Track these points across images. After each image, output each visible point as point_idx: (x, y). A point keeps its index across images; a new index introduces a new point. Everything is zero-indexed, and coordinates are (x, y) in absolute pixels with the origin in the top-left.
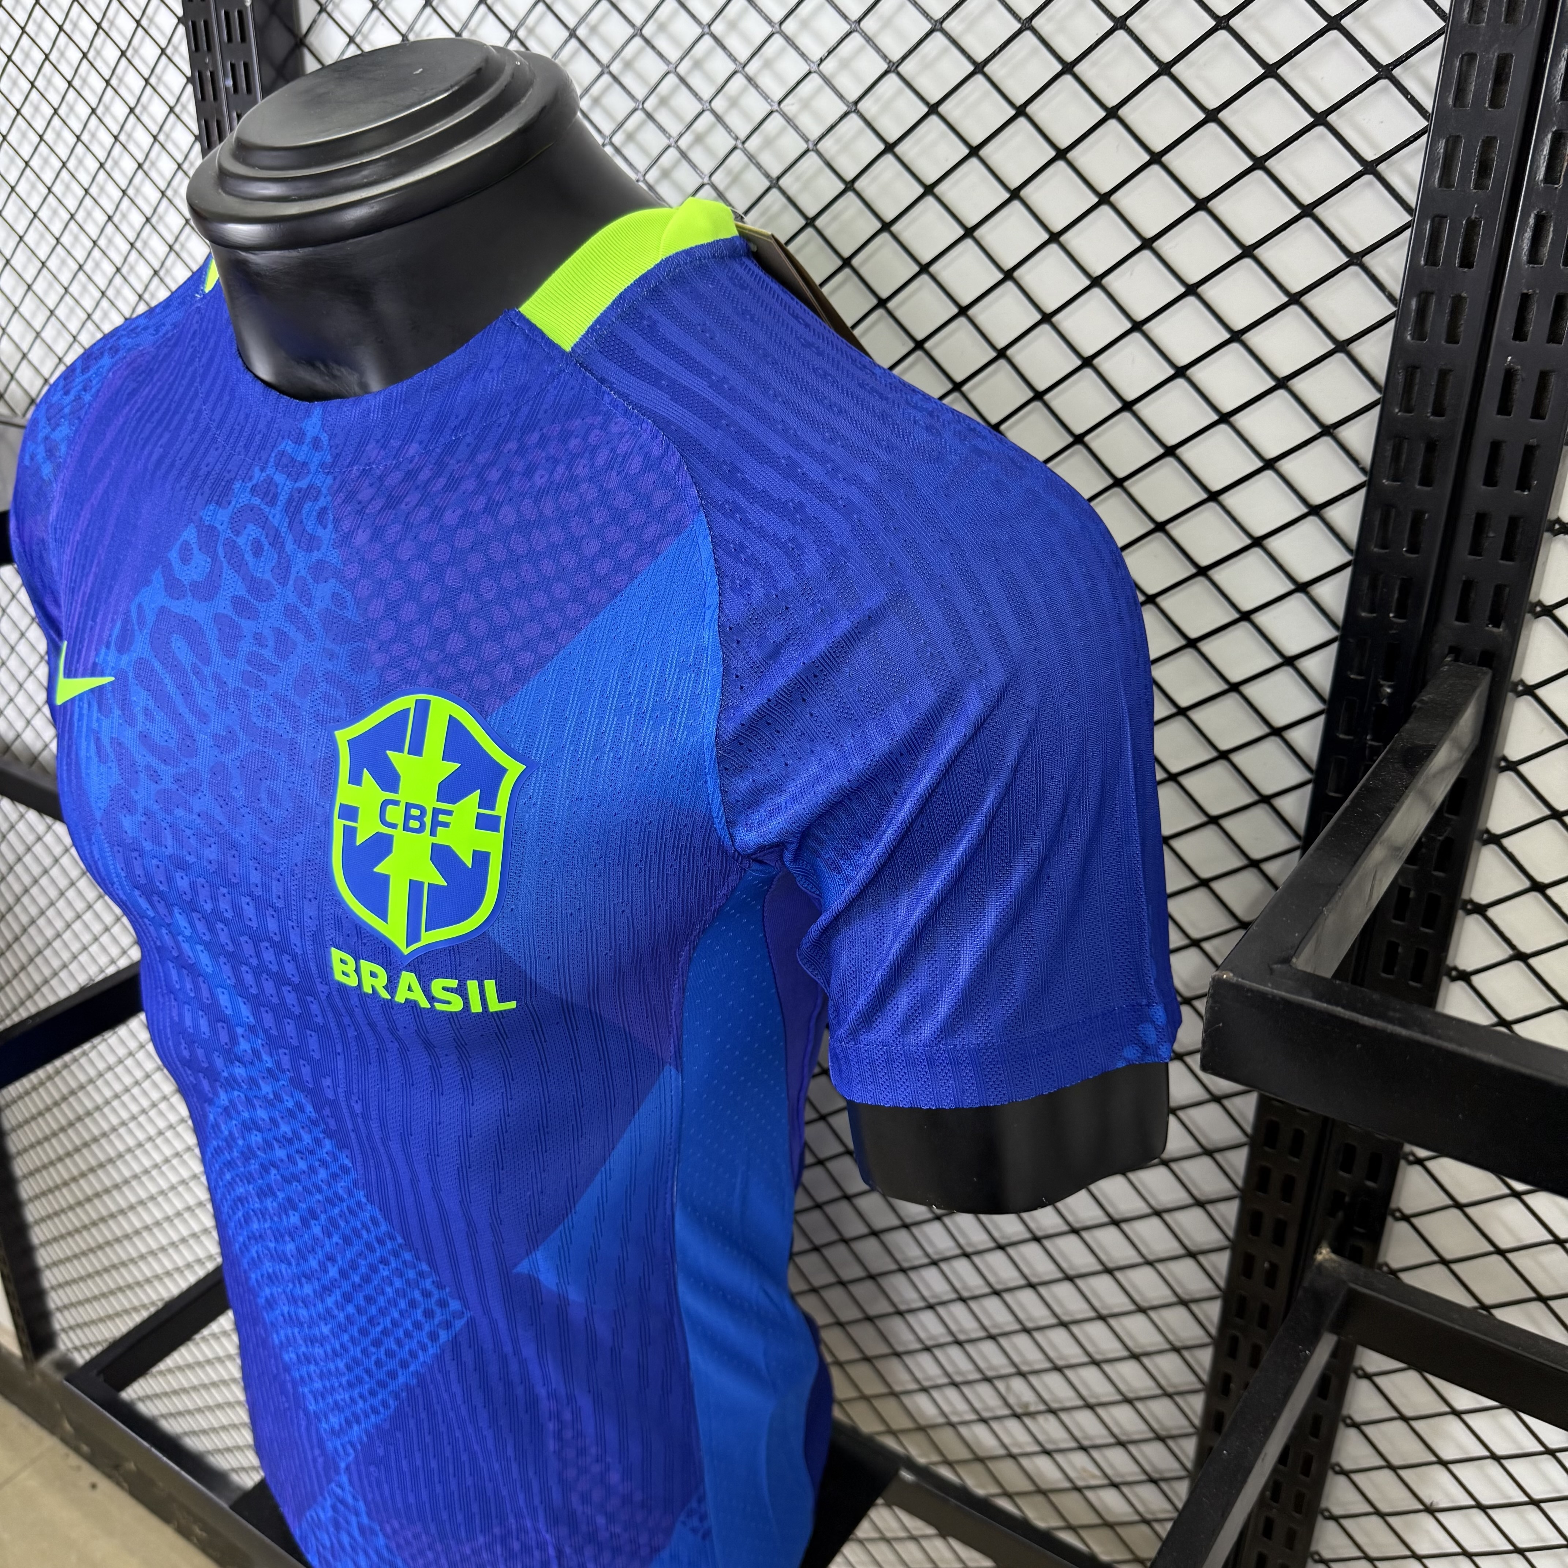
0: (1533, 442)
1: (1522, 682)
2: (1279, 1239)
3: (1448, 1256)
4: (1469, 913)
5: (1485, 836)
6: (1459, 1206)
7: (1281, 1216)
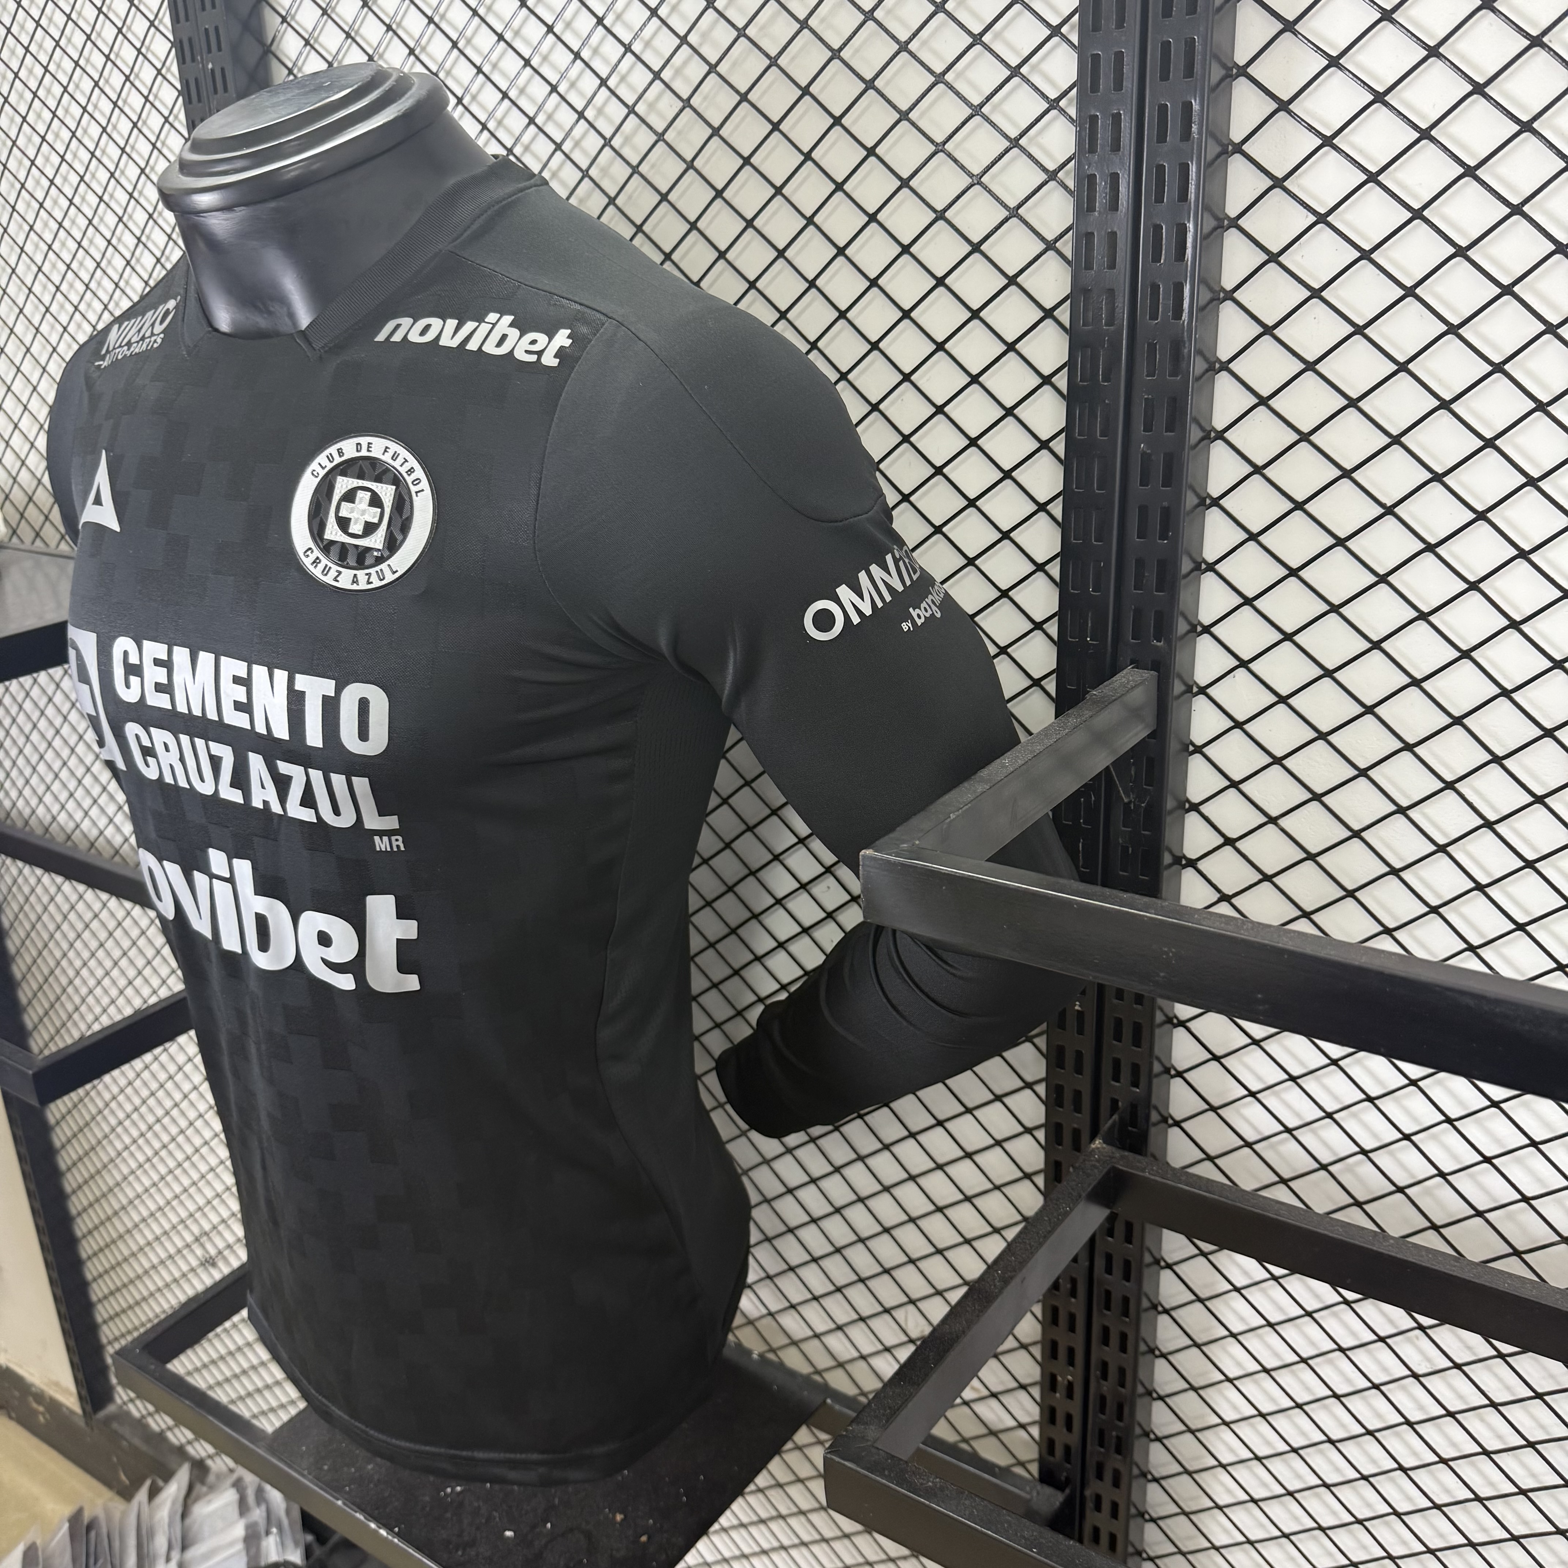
0: (1165, 504)
1: (1195, 683)
2: (1077, 1146)
3: (1212, 1153)
4: (1185, 867)
5: (1187, 806)
6: (1214, 1109)
7: (1075, 1126)
